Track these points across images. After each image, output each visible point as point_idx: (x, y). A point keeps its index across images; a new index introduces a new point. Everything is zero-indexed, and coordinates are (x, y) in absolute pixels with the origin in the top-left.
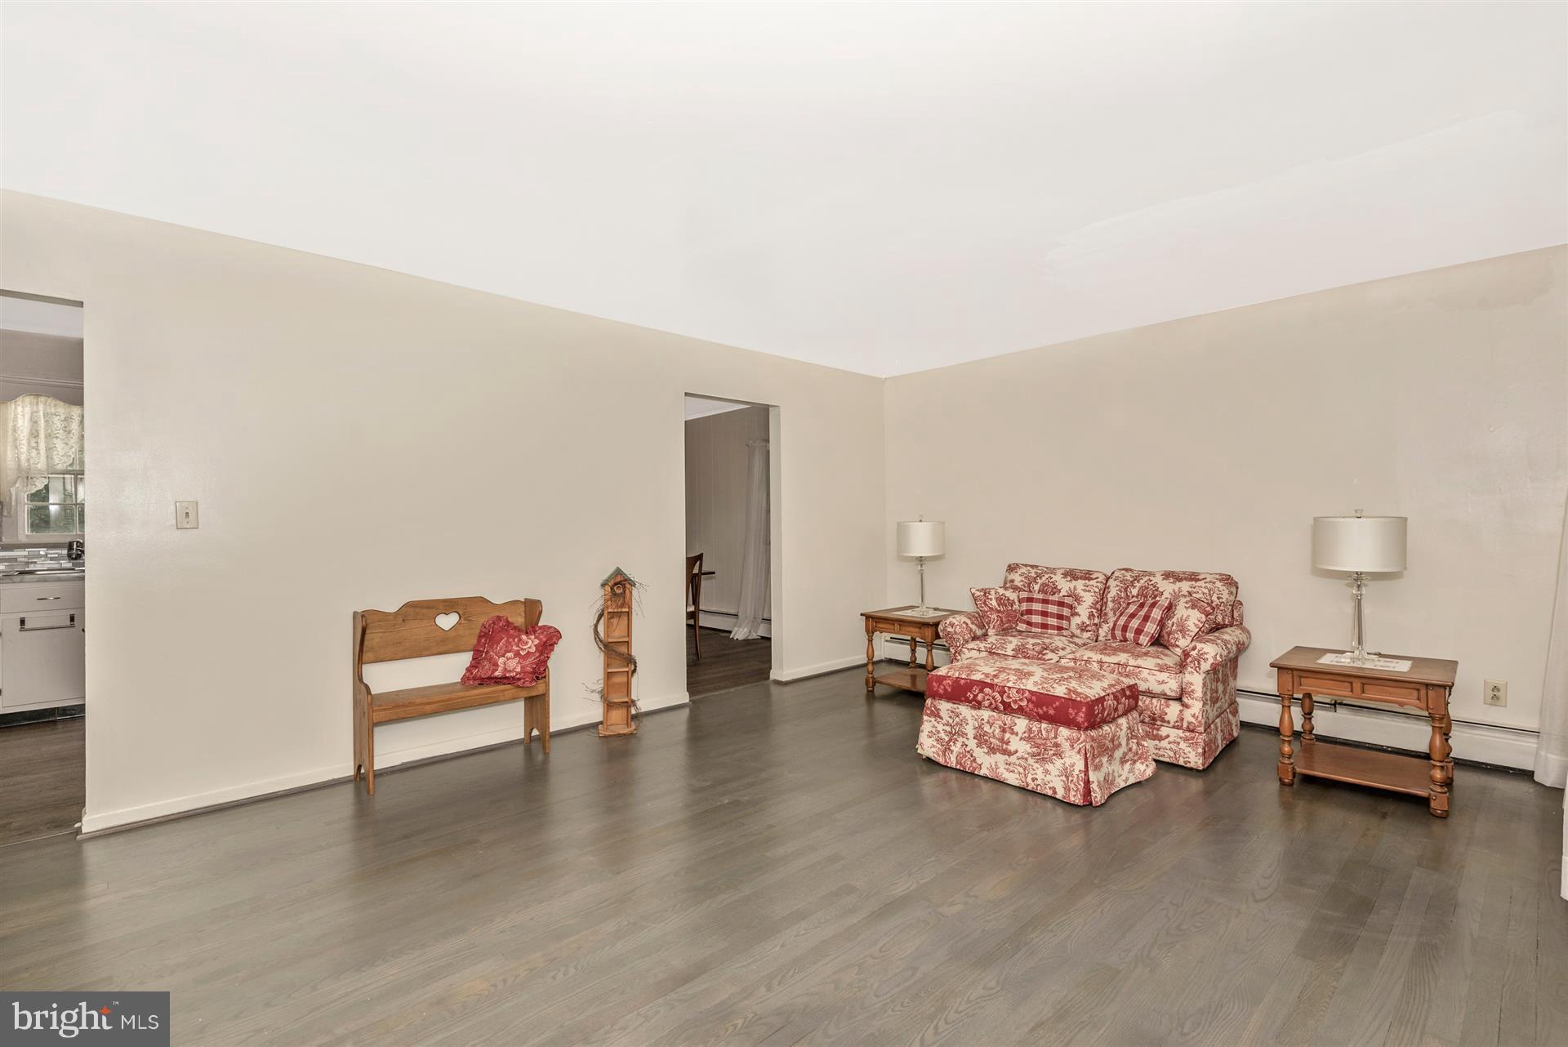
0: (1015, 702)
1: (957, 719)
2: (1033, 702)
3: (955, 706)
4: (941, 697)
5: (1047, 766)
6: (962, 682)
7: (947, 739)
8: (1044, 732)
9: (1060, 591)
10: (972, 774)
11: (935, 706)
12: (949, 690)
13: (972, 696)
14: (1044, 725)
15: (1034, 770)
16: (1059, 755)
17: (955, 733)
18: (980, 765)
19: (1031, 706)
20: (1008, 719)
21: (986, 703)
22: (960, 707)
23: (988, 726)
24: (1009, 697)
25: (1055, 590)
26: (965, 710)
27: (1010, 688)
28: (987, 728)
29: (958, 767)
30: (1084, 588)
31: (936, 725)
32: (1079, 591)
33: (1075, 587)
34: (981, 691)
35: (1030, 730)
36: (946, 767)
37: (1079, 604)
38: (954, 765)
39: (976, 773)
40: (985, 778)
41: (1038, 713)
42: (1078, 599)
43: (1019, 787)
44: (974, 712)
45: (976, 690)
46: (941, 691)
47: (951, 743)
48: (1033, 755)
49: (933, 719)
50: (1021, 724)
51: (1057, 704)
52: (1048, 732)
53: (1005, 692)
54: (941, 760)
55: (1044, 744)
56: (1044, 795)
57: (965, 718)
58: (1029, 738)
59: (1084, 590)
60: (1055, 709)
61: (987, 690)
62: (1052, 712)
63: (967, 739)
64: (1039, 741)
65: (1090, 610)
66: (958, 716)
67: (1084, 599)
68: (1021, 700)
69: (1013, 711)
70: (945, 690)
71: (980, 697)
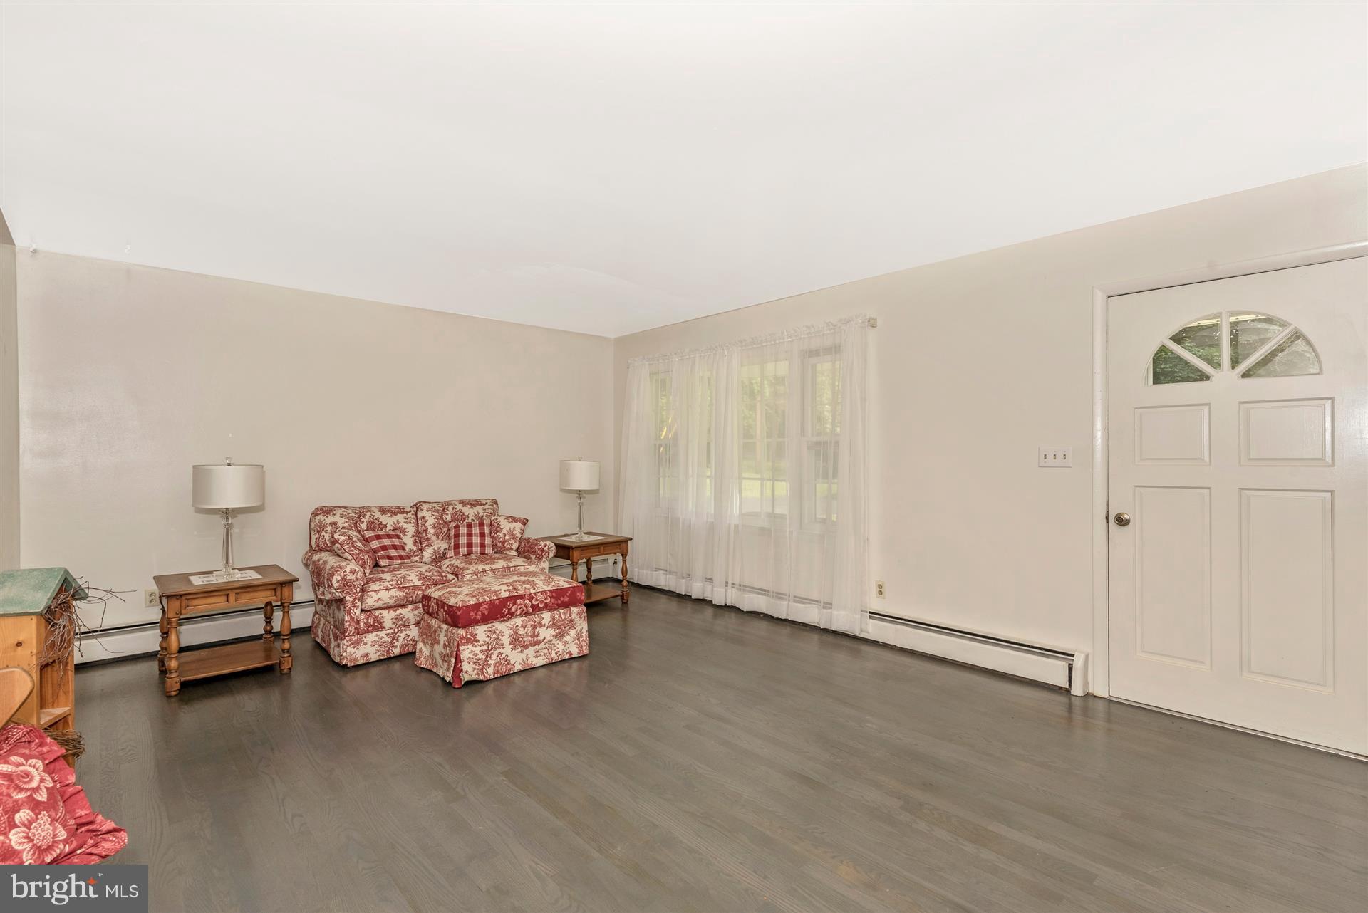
0: (542, 602)
1: (494, 636)
2: (554, 597)
3: (490, 625)
4: (477, 622)
5: (565, 639)
6: (497, 602)
7: (484, 657)
8: (563, 616)
9: (386, 526)
10: (509, 675)
11: (471, 634)
12: (486, 613)
13: (507, 610)
14: (562, 611)
15: (555, 646)
16: (573, 627)
17: (492, 648)
18: (514, 665)
19: (553, 600)
20: (536, 618)
21: (519, 612)
22: (494, 624)
23: (522, 629)
24: (537, 600)
25: (382, 526)
26: (499, 626)
27: (535, 593)
28: (521, 632)
29: (496, 676)
30: (405, 521)
31: (473, 649)
32: (402, 524)
33: (398, 521)
34: (515, 603)
35: (554, 618)
36: (488, 680)
37: (404, 535)
38: (492, 676)
39: (512, 672)
40: (520, 672)
41: (557, 604)
42: (403, 531)
43: (546, 665)
44: (508, 624)
45: (510, 604)
46: (479, 617)
47: (488, 659)
48: (555, 636)
49: (470, 646)
50: (546, 617)
51: (569, 592)
52: (565, 614)
53: (533, 597)
54: (481, 678)
55: (563, 625)
56: (564, 660)
57: (502, 632)
58: (553, 625)
59: (406, 523)
60: (568, 597)
61: (519, 601)
62: (566, 600)
63: (503, 648)
64: (559, 624)
65: (413, 538)
66: (495, 633)
67: (407, 530)
68: (546, 599)
69: (541, 609)
70: (483, 614)
71: (513, 610)
